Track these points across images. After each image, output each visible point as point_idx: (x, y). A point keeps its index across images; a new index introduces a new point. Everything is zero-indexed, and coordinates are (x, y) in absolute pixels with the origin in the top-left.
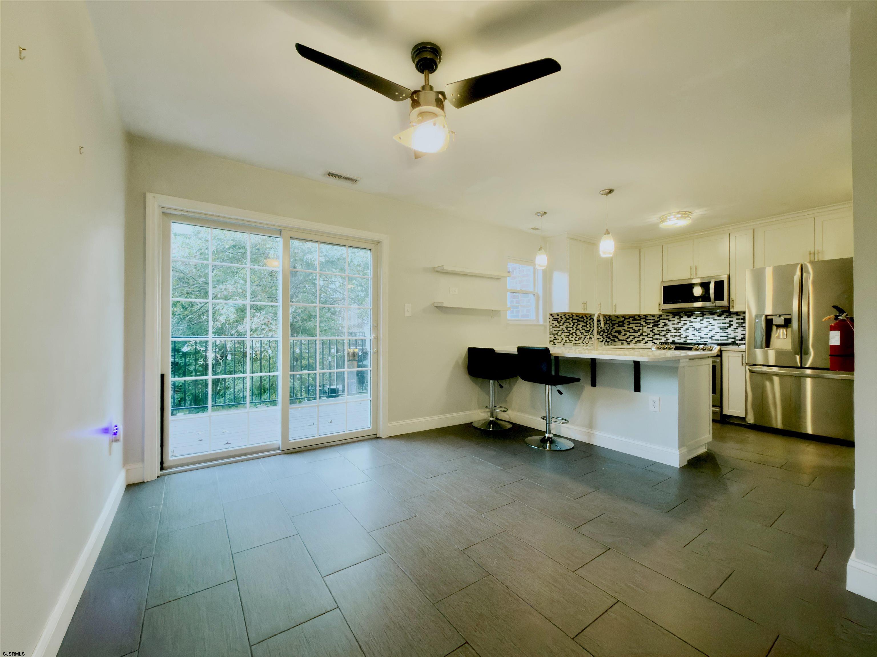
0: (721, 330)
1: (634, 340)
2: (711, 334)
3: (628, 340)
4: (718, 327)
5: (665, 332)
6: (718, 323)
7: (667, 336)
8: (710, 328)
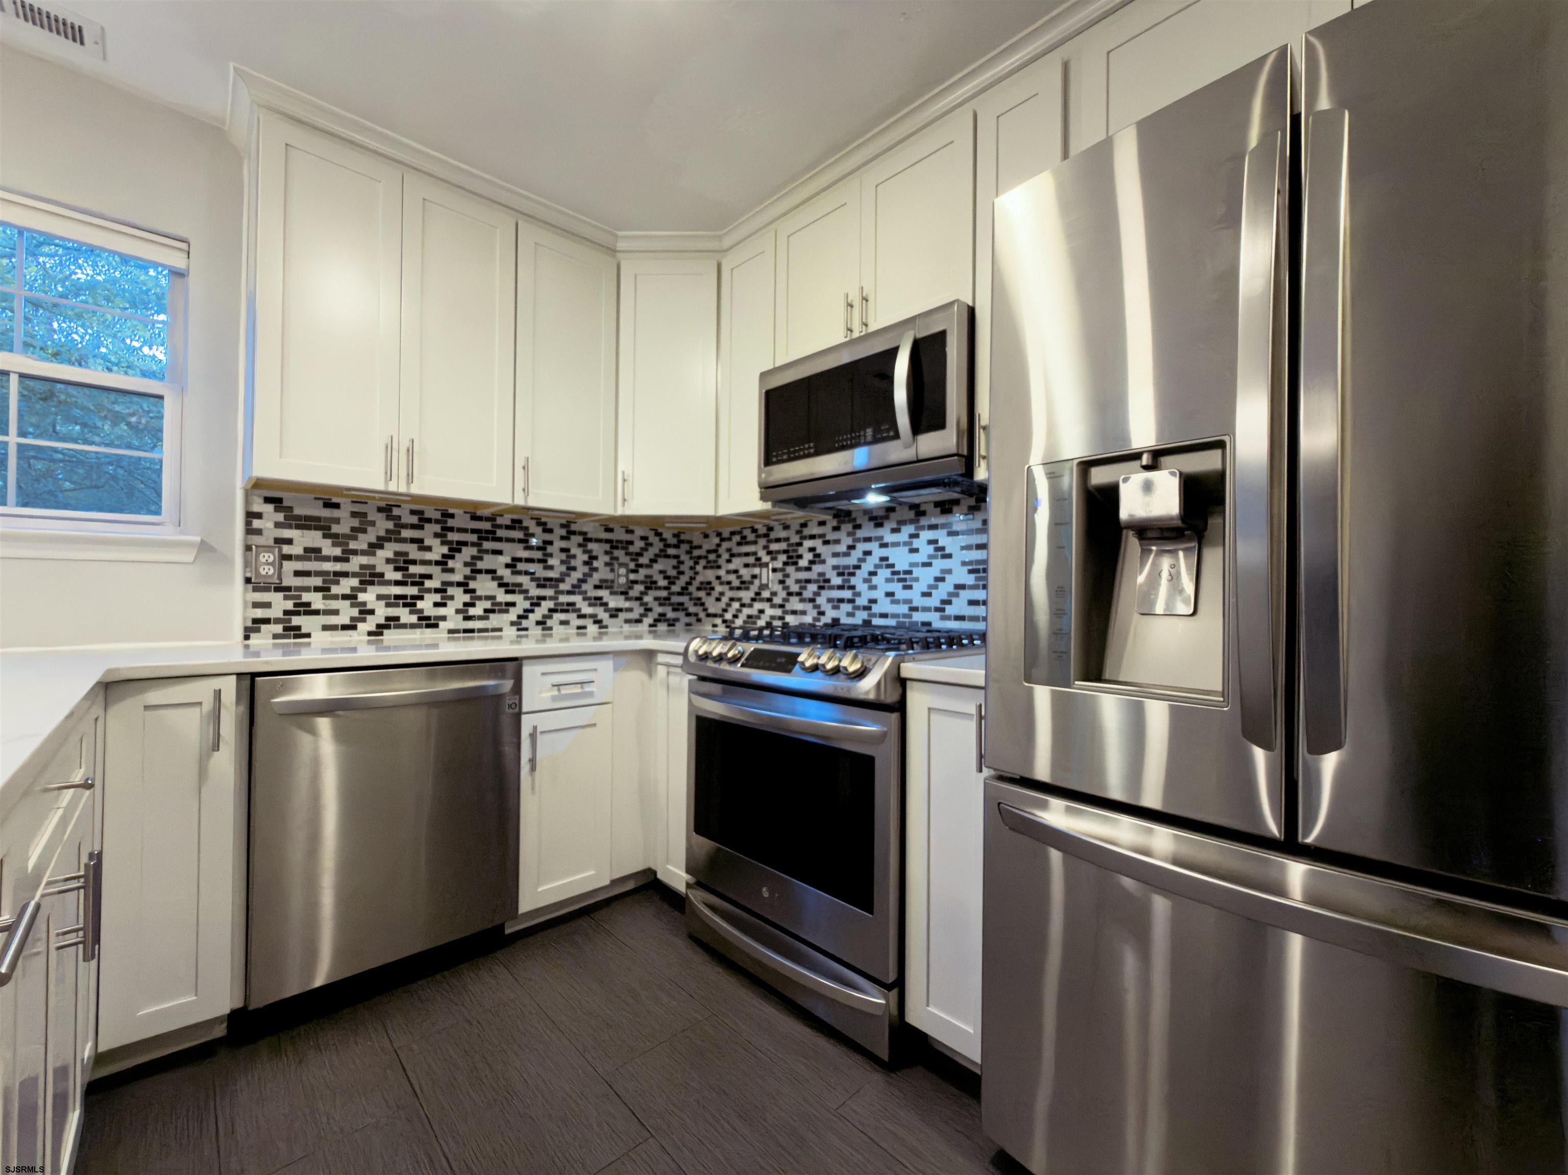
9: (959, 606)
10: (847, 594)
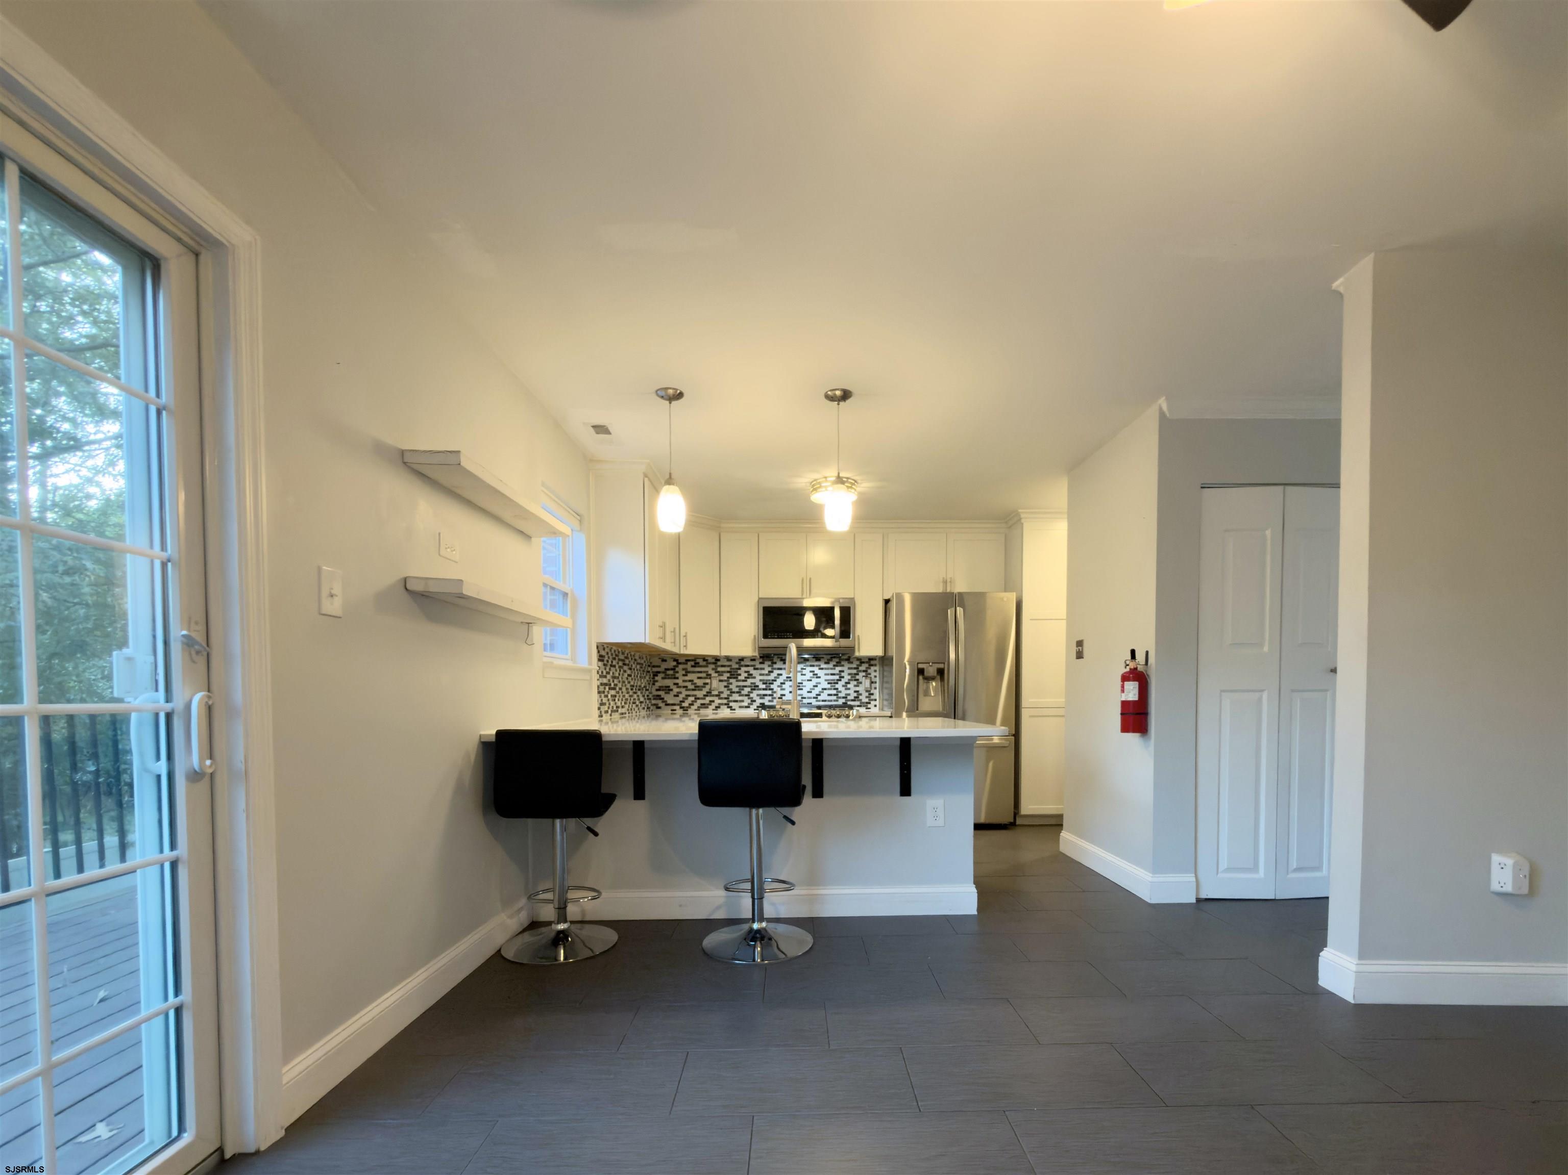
0: (829, 685)
1: (695, 704)
2: (817, 691)
3: (684, 705)
4: (826, 680)
5: (749, 689)
6: (826, 674)
7: (752, 695)
8: (815, 681)
9: (824, 696)
10: (769, 692)
